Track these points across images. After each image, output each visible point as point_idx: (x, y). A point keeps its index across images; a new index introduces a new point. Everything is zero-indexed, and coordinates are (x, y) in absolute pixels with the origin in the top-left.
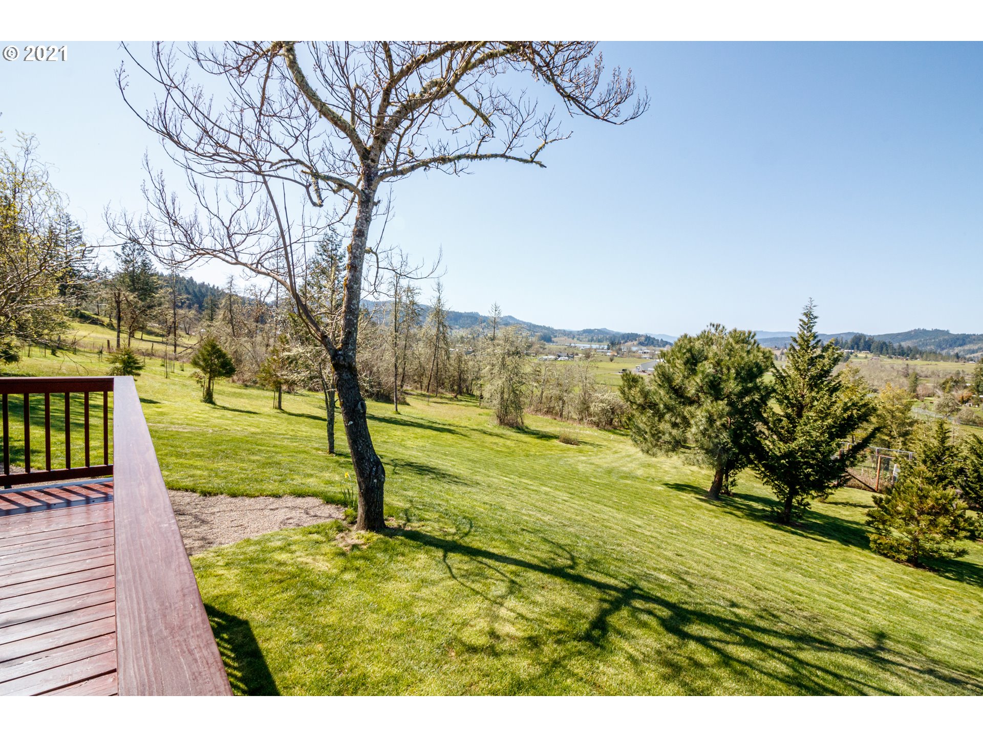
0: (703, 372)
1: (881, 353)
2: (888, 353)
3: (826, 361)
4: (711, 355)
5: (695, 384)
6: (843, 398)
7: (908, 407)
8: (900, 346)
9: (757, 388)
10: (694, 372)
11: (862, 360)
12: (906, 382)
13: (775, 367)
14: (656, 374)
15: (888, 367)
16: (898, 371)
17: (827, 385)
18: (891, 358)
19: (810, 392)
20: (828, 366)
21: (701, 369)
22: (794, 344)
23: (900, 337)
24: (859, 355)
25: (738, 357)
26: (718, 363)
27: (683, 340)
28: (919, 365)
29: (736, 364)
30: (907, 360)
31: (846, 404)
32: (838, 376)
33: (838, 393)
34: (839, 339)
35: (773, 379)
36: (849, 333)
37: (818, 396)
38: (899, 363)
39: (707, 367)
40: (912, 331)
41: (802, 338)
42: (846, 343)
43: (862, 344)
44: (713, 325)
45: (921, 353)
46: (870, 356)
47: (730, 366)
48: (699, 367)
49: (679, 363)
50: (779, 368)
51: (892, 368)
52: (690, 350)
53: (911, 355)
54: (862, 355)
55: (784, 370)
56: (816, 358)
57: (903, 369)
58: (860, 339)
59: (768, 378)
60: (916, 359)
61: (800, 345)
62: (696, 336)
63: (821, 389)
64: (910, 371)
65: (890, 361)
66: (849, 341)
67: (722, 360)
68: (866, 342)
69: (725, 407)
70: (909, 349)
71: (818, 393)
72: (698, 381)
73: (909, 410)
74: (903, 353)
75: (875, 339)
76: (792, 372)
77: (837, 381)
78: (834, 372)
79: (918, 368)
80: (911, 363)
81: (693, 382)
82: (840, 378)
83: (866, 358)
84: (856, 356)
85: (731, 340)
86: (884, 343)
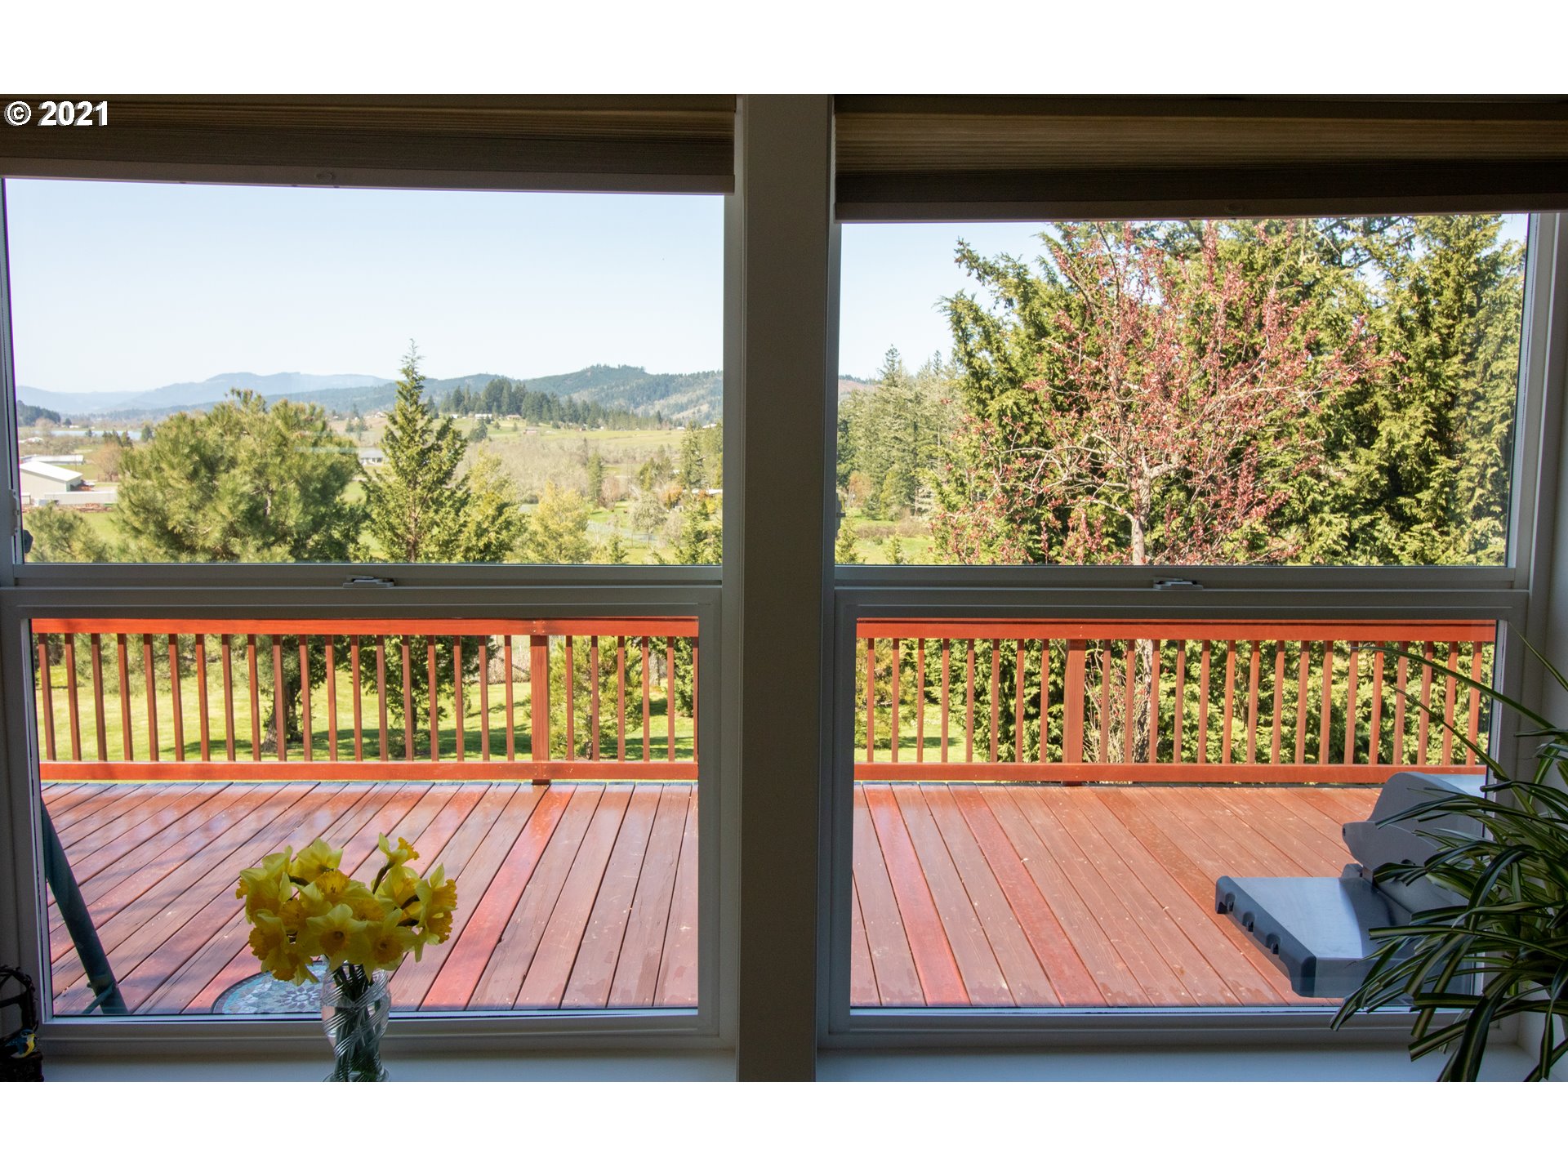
0: (233, 492)
1: (541, 418)
2: (552, 419)
3: (445, 454)
4: (242, 456)
5: (219, 518)
6: (476, 514)
7: (581, 525)
8: (570, 401)
9: (339, 514)
10: (209, 494)
11: (508, 436)
12: (584, 476)
13: (365, 473)
14: (125, 504)
15: (554, 446)
16: (571, 454)
17: (449, 498)
18: (558, 427)
19: (425, 512)
20: (448, 463)
21: (230, 486)
22: (393, 428)
23: (569, 382)
24: (503, 424)
25: (296, 459)
26: (260, 472)
27: (179, 427)
28: (605, 439)
29: (295, 472)
30: (584, 429)
31: (479, 524)
32: (467, 478)
33: (467, 509)
34: (464, 390)
35: (363, 495)
36: (480, 377)
37: (437, 518)
38: (571, 437)
39: (238, 482)
40: (587, 371)
41: (404, 415)
42: (477, 399)
43: (505, 400)
44: (239, 394)
45: (605, 416)
46: (522, 424)
47: (286, 476)
48: (224, 481)
49: (175, 477)
50: (370, 473)
51: (561, 448)
52: (195, 449)
53: (588, 420)
54: (507, 423)
55: (378, 476)
56: (429, 450)
57: (579, 449)
58: (502, 390)
59: (352, 495)
60: (599, 427)
61: (402, 428)
62: (203, 418)
63: (442, 504)
64: (591, 453)
65: (556, 432)
66: (482, 394)
67: (266, 465)
68: (512, 396)
69: (287, 556)
70: (586, 408)
71: (436, 512)
72: (224, 510)
73: (584, 529)
74: (579, 416)
75: (529, 389)
76: (393, 479)
77: (465, 488)
78: (460, 472)
79: (603, 445)
80: (590, 434)
81: (212, 514)
82: (470, 483)
83: (515, 429)
84: (498, 426)
85: (279, 423)
86: (544, 396)
